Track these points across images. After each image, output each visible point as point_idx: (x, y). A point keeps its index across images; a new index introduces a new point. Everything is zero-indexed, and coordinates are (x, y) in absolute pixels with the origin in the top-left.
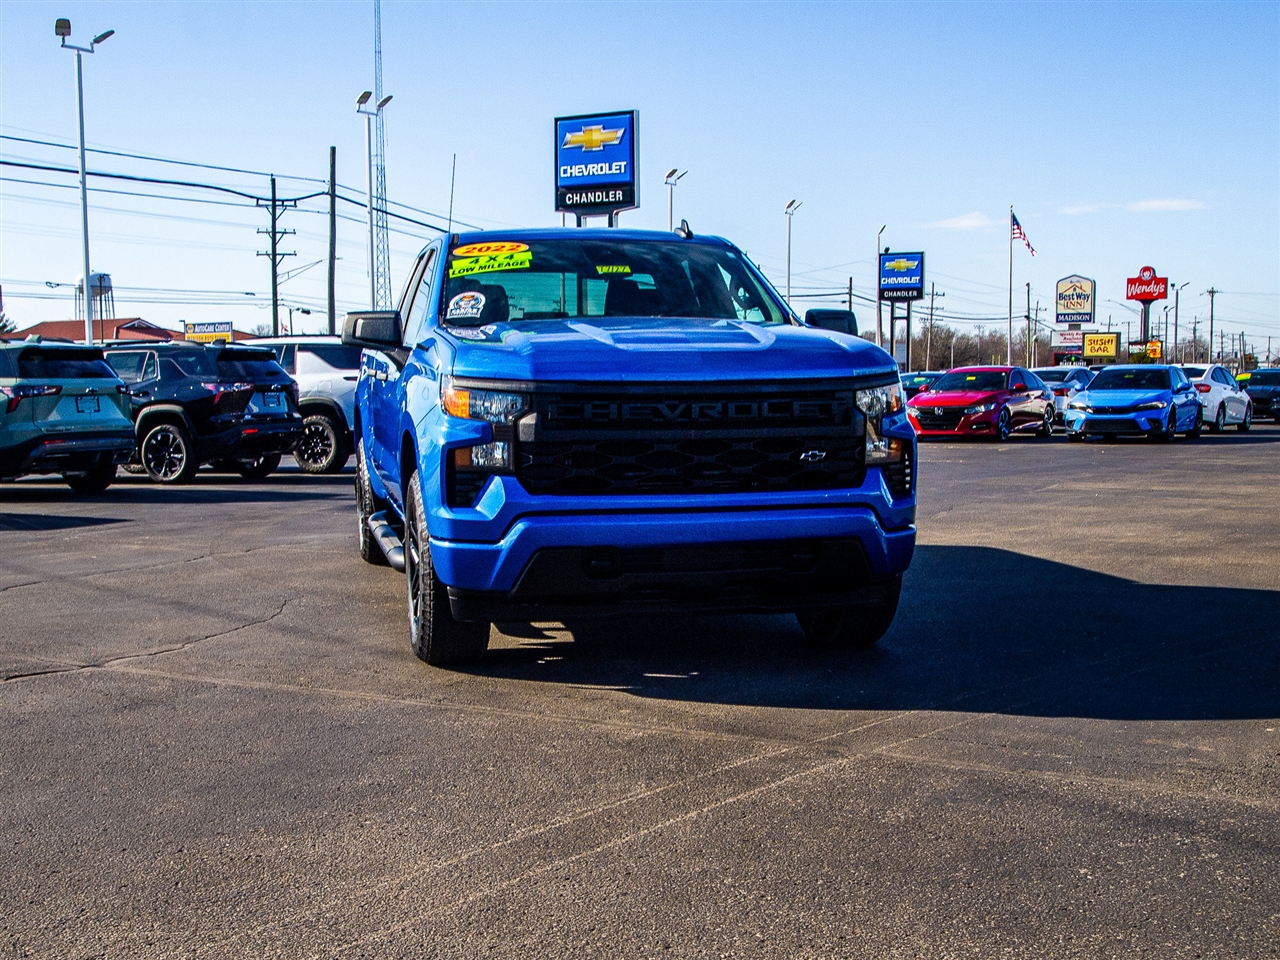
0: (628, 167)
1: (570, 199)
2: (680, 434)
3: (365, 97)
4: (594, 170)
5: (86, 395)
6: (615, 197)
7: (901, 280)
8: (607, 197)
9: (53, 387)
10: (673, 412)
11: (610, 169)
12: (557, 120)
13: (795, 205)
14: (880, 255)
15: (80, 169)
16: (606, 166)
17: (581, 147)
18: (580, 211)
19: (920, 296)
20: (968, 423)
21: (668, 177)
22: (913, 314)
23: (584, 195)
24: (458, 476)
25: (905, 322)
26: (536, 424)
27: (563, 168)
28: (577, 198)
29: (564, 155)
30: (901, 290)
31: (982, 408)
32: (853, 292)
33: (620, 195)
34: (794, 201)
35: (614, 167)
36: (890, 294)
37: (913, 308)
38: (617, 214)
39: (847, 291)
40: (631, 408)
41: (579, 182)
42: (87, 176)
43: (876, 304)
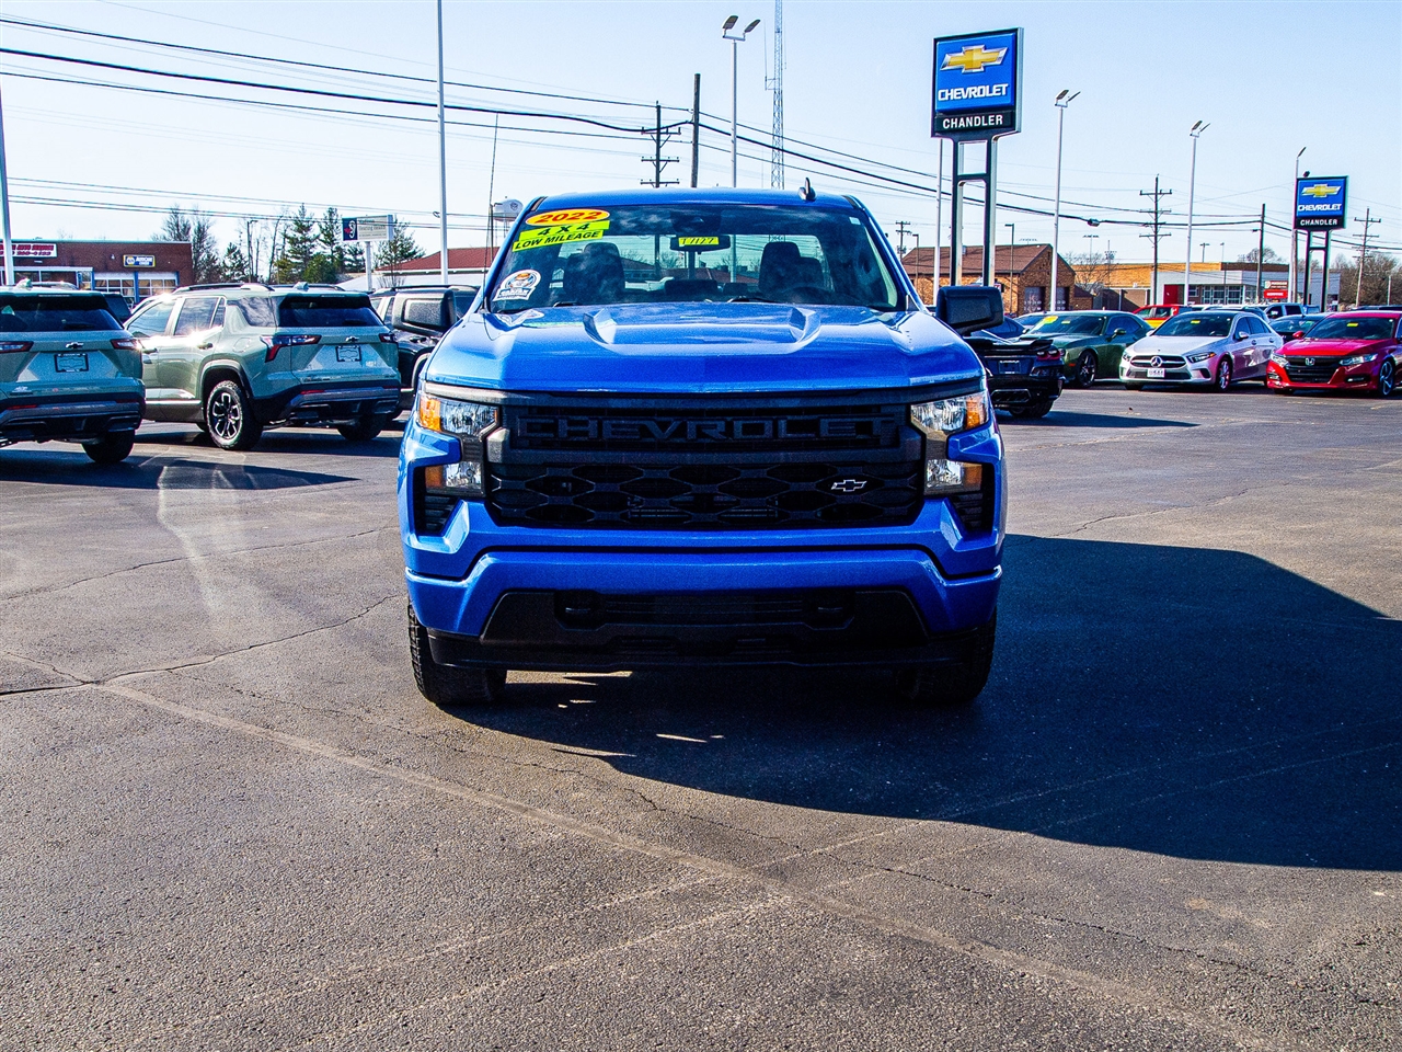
0: (1009, 89)
1: (946, 124)
2: (673, 457)
3: (732, 21)
4: (974, 93)
5: (346, 344)
6: (995, 122)
7: (1319, 207)
8: (986, 121)
9: (312, 336)
10: (664, 431)
11: (991, 92)
12: (936, 41)
13: (1201, 126)
14: (1298, 180)
15: (437, 102)
16: (986, 89)
17: (961, 69)
18: (957, 137)
19: (1341, 225)
20: (1344, 376)
21: (1058, 98)
22: (1331, 243)
23: (962, 120)
24: (428, 498)
25: (1322, 252)
26: (504, 442)
27: (940, 92)
28: (954, 123)
29: (943, 77)
30: (1319, 218)
31: (1361, 359)
32: (1266, 220)
33: (999, 119)
34: (1200, 122)
35: (994, 90)
36: (1307, 222)
37: (1332, 237)
38: (996, 139)
39: (1259, 218)
40: (613, 426)
41: (957, 106)
42: (445, 109)
43: (1290, 234)
